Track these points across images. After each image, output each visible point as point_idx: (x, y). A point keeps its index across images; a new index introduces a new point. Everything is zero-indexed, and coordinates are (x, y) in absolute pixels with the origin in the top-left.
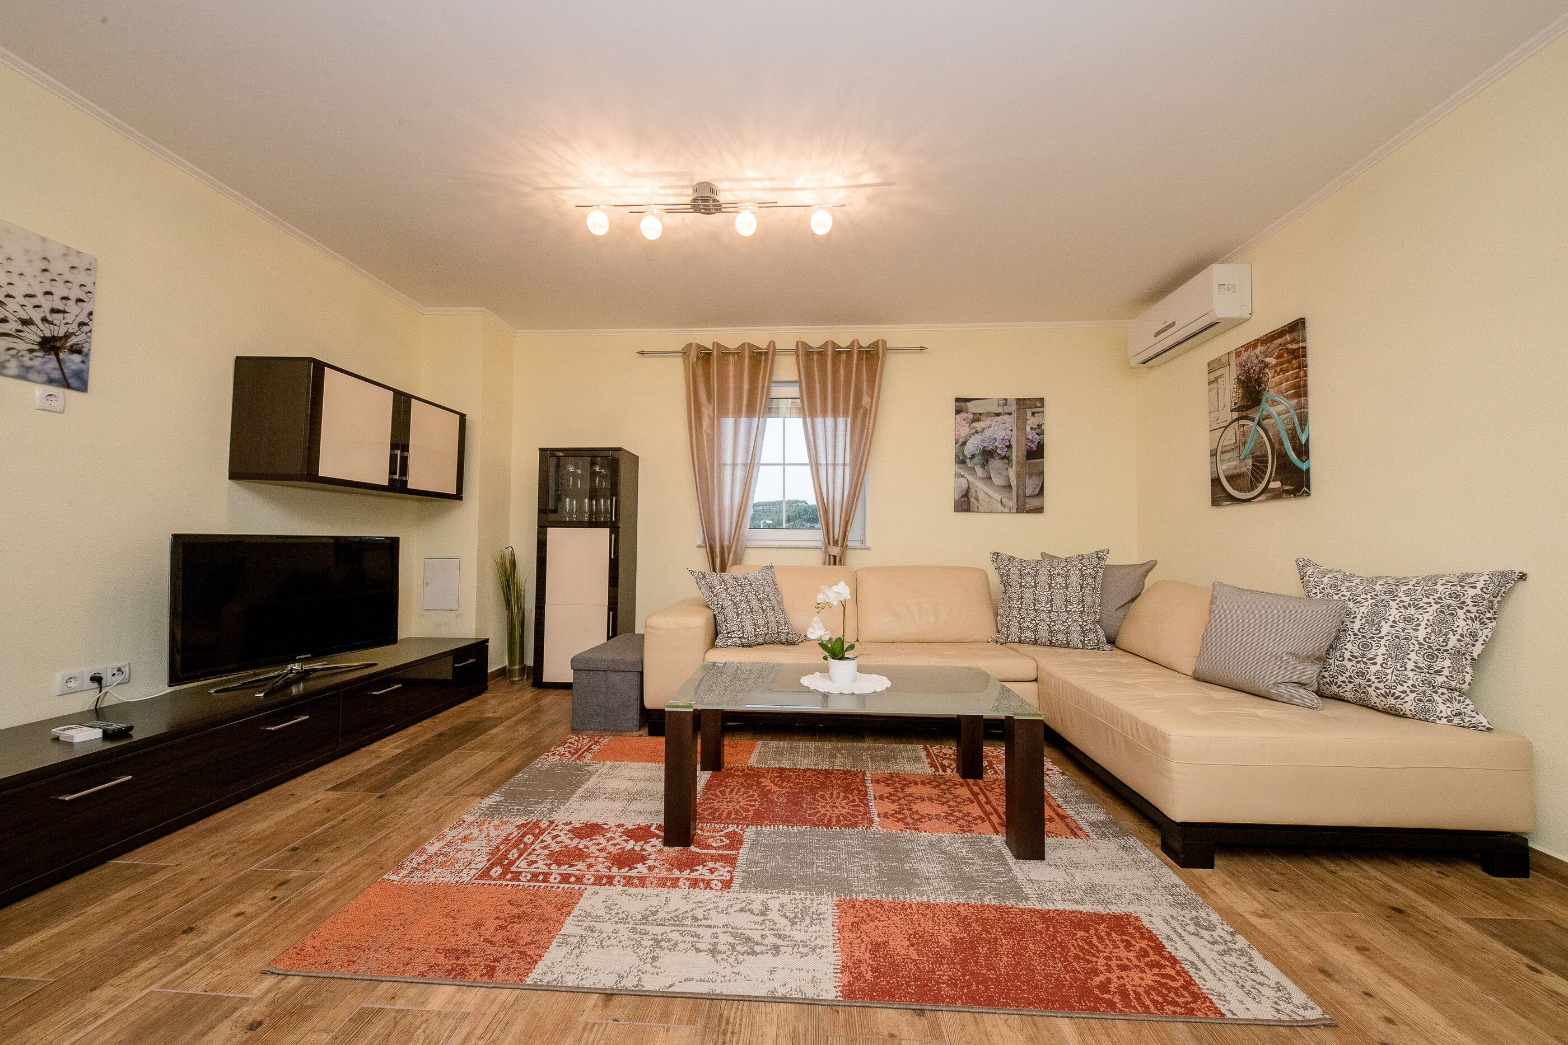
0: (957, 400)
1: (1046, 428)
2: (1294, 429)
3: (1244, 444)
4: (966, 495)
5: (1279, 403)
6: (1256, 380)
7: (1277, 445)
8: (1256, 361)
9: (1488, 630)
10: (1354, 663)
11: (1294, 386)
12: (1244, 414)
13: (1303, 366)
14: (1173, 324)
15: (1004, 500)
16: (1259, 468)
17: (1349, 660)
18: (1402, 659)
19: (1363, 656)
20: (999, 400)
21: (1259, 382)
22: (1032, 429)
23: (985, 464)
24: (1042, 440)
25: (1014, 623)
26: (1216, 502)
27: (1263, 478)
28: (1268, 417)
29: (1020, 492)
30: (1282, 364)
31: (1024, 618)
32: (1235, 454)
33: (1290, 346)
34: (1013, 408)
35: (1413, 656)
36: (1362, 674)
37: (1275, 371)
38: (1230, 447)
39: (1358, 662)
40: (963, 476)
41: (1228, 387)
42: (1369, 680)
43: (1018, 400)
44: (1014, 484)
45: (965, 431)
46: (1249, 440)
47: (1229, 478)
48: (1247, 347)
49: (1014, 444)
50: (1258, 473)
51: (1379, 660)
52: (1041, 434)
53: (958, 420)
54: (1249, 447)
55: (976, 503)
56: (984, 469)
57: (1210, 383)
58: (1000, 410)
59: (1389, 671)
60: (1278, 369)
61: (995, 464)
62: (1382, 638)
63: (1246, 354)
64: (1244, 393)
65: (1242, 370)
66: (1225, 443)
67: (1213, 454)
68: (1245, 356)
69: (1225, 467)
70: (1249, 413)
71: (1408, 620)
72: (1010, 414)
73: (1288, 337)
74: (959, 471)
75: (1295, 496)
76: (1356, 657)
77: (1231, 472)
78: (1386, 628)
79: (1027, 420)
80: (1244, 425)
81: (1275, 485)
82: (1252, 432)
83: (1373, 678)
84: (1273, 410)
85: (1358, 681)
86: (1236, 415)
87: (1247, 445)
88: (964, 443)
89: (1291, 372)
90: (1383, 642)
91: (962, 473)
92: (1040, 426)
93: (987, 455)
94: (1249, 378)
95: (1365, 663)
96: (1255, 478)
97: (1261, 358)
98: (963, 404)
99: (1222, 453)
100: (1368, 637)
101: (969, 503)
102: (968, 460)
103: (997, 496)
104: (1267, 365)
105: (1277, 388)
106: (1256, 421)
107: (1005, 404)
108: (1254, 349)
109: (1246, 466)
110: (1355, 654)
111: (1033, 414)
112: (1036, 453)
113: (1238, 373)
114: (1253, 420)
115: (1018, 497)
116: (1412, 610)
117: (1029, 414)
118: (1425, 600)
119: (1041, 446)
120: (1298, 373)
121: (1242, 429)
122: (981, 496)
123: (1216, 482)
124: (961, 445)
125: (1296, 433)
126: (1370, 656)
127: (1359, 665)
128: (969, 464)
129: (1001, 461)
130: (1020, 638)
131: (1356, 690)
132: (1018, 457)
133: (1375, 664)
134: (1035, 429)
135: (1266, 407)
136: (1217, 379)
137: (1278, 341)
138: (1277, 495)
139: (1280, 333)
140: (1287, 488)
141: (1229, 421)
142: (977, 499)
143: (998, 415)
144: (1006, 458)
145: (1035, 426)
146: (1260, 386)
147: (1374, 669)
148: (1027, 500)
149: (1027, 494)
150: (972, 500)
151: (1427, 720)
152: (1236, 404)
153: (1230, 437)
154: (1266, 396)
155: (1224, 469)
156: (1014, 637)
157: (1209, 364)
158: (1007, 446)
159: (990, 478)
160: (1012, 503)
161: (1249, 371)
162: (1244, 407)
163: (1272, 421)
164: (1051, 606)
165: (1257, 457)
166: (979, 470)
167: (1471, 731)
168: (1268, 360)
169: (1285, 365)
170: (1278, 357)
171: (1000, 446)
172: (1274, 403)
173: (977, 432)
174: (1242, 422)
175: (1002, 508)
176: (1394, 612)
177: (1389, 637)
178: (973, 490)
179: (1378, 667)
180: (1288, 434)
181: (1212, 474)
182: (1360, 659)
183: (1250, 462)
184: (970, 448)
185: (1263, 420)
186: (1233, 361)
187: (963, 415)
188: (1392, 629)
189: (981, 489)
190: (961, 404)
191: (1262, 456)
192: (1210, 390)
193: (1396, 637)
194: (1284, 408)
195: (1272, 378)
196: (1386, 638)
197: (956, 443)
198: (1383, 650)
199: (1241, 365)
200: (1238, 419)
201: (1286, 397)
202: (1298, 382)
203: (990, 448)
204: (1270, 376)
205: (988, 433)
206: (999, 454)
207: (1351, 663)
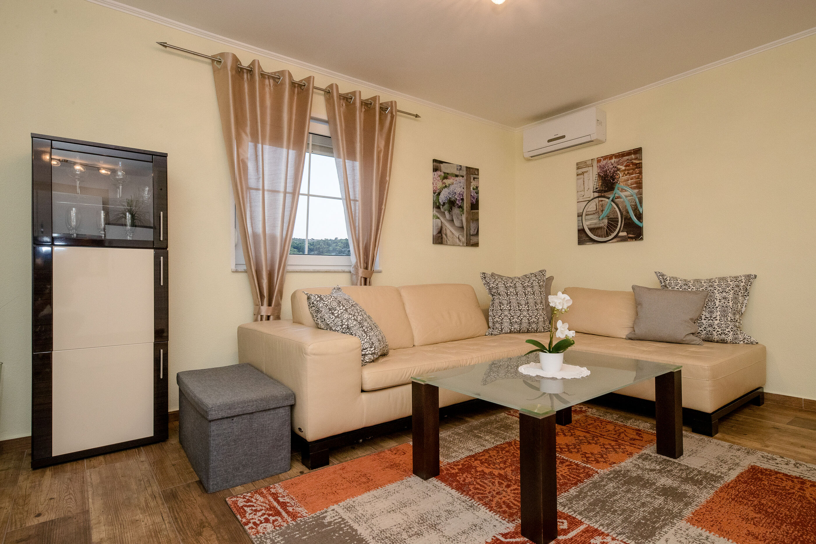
0: (435, 161)
1: (480, 189)
2: (636, 205)
3: (602, 211)
4: (440, 232)
5: (626, 191)
6: (611, 177)
7: (624, 213)
8: (612, 166)
9: (746, 300)
10: (707, 321)
11: (636, 183)
12: (603, 194)
13: (641, 173)
14: (564, 137)
15: (460, 237)
16: (612, 225)
17: (705, 319)
18: (726, 316)
19: (711, 317)
20: (457, 166)
21: (613, 177)
22: (473, 189)
23: (450, 210)
24: (478, 197)
25: (506, 321)
26: (581, 242)
27: (615, 230)
28: (618, 198)
29: (468, 232)
30: (628, 170)
31: (513, 316)
32: (596, 216)
33: (634, 161)
34: (464, 173)
35: (730, 315)
36: (711, 326)
37: (624, 173)
38: (592, 213)
39: (709, 320)
40: (438, 218)
41: (591, 178)
42: (714, 328)
43: (467, 167)
44: (465, 227)
45: (440, 185)
46: (606, 210)
47: (591, 230)
48: (605, 158)
49: (465, 198)
50: (611, 227)
51: (718, 318)
52: (477, 193)
53: (436, 176)
54: (605, 213)
55: (446, 238)
56: (450, 214)
57: (578, 175)
58: (457, 173)
59: (723, 323)
60: (626, 172)
61: (456, 211)
62: (717, 307)
63: (605, 162)
64: (603, 183)
65: (601, 170)
66: (588, 210)
67: (580, 215)
68: (603, 163)
69: (588, 223)
70: (606, 194)
71: (725, 298)
72: (463, 176)
73: (633, 156)
74: (437, 214)
75: (636, 240)
76: (707, 318)
77: (592, 226)
78: (717, 303)
79: (471, 182)
80: (602, 201)
81: (624, 234)
82: (608, 205)
83: (716, 327)
84: (623, 194)
85: (708, 329)
86: (596, 195)
87: (604, 212)
88: (439, 194)
89: (634, 175)
90: (718, 309)
91: (439, 216)
92: (477, 187)
93: (452, 203)
94: (606, 175)
95: (712, 320)
96: (609, 230)
97: (615, 165)
98: (438, 164)
99: (586, 215)
100: (711, 308)
101: (442, 238)
102: (441, 206)
103: (457, 234)
104: (618, 170)
105: (624, 183)
106: (611, 199)
107: (460, 169)
108: (610, 159)
109: (603, 223)
110: (707, 316)
111: (474, 178)
112: (475, 206)
113: (599, 171)
114: (609, 198)
115: (467, 235)
116: (724, 294)
117: (472, 178)
118: (728, 289)
119: (477, 201)
120: (639, 176)
121: (601, 203)
122: (448, 232)
123: (581, 231)
124: (437, 195)
125: (637, 207)
126: (714, 317)
127: (709, 322)
128: (442, 210)
129: (458, 209)
130: (510, 330)
131: (707, 334)
132: (467, 207)
133: (717, 320)
134: (475, 189)
135: (617, 192)
136: (583, 173)
137: (627, 158)
138: (624, 239)
139: (629, 153)
140: (631, 236)
141: (592, 197)
142: (446, 235)
143: (457, 176)
144: (461, 207)
145: (475, 187)
146: (613, 180)
147: (716, 322)
148: (472, 238)
149: (471, 234)
150: (444, 236)
151: (736, 343)
152: (597, 188)
153: (592, 207)
154: (617, 186)
155: (587, 225)
156: (507, 330)
157: (577, 164)
158: (461, 199)
159: (453, 220)
160: (464, 239)
161: (606, 171)
162: (602, 190)
163: (622, 200)
164: (510, 306)
165: (611, 218)
166: (447, 213)
167: (750, 345)
168: (619, 167)
169: (631, 171)
170: (626, 166)
171: (458, 199)
172: (623, 190)
173: (446, 187)
174: (600, 199)
175: (459, 243)
176: (718, 295)
177: (720, 307)
178: (444, 229)
179: (718, 321)
180: (632, 208)
181: (578, 226)
182: (710, 318)
183: (606, 221)
184: (443, 198)
185: (616, 199)
186: (595, 164)
187: (439, 173)
188: (720, 303)
189: (449, 229)
190: (437, 165)
191: (614, 218)
192: (578, 179)
193: (723, 306)
194: (630, 194)
195: (622, 177)
196: (719, 307)
197: (434, 193)
198: (719, 313)
199: (600, 167)
200: (598, 197)
201: (631, 188)
202: (639, 181)
203: (453, 199)
204: (621, 175)
205: (452, 188)
206: (457, 204)
207: (706, 321)
